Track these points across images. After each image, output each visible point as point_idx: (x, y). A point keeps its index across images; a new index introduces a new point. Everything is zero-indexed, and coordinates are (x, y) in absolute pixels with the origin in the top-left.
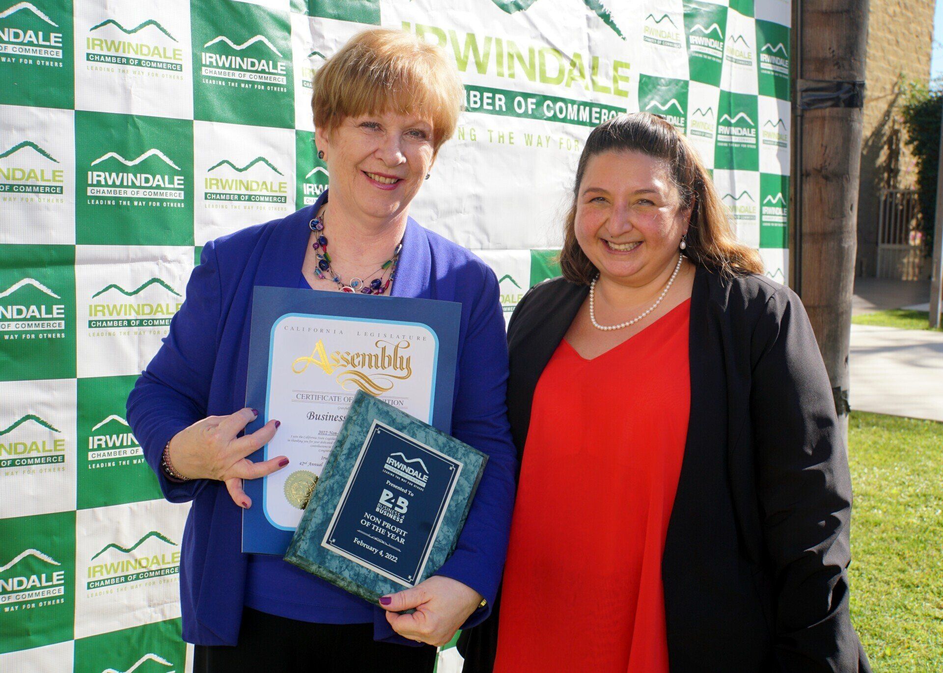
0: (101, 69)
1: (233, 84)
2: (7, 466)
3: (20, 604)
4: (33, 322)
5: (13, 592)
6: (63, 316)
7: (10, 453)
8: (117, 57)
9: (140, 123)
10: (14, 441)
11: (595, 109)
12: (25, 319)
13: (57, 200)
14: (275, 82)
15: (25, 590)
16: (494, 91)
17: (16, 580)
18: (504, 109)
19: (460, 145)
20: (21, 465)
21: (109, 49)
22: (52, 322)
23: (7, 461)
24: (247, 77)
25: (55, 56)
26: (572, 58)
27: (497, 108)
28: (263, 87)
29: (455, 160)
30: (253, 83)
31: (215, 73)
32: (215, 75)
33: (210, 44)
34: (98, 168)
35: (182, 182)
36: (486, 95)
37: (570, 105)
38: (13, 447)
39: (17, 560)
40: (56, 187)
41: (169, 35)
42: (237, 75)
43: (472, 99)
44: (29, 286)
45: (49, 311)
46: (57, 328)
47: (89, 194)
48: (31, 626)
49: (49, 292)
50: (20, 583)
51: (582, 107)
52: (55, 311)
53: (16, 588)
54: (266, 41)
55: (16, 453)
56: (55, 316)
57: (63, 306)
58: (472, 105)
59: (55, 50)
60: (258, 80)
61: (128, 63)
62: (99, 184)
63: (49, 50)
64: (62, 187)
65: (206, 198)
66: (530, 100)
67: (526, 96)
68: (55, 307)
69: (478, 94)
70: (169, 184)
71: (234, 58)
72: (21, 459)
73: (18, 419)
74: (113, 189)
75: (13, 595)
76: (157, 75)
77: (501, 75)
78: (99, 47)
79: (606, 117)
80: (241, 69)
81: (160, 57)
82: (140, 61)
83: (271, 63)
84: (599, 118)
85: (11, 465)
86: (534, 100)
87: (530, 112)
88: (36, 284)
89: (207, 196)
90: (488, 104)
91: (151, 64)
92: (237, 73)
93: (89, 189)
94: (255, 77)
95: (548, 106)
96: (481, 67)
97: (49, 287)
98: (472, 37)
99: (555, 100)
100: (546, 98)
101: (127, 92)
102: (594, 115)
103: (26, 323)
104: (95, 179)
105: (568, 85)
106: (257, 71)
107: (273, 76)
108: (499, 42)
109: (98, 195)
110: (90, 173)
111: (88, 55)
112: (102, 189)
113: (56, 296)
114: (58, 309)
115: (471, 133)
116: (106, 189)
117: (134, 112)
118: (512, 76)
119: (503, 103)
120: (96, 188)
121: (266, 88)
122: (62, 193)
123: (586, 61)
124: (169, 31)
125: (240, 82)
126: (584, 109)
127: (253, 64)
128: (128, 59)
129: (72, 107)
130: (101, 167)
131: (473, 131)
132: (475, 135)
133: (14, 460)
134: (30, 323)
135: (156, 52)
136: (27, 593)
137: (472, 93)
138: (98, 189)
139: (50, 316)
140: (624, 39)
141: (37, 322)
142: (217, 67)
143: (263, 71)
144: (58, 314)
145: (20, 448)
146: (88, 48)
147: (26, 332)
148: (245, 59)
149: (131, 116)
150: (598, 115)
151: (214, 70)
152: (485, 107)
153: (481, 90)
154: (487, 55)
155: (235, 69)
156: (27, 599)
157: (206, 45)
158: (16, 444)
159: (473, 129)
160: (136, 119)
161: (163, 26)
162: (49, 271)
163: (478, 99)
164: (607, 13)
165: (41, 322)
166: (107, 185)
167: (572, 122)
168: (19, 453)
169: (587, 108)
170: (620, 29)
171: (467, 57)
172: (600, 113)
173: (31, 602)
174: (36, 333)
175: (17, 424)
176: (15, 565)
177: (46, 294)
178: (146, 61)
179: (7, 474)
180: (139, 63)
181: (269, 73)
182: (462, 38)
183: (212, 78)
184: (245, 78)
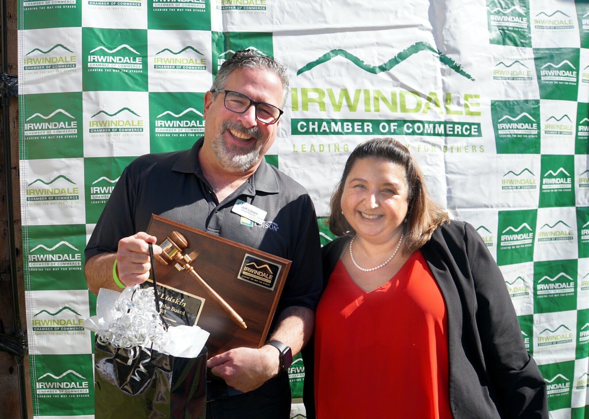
0: (97, 136)
1: (175, 135)
2: (57, 330)
3: (68, 395)
4: (66, 262)
5: (64, 389)
6: (80, 259)
7: (58, 324)
8: (105, 129)
9: (118, 161)
10: (59, 319)
11: (448, 126)
12: (62, 261)
13: (76, 203)
14: (201, 131)
15: (69, 388)
16: (363, 121)
17: (65, 383)
18: (371, 131)
19: (336, 155)
20: (64, 330)
21: (101, 126)
22: (75, 262)
23: (57, 328)
24: (184, 130)
25: (74, 133)
26: (428, 95)
27: (366, 131)
28: (193, 135)
29: (333, 164)
30: (187, 133)
31: (164, 130)
32: (164, 132)
33: (160, 116)
34: (96, 185)
36: (356, 124)
37: (426, 125)
38: (59, 322)
39: (64, 374)
40: (75, 196)
41: (135, 114)
42: (177, 130)
43: (345, 127)
44: (64, 245)
45: (73, 257)
46: (78, 265)
47: (92, 198)
48: (73, 405)
49: (73, 248)
50: (67, 385)
51: (437, 125)
52: (76, 257)
53: (65, 387)
54: (195, 111)
55: (61, 324)
56: (76, 259)
57: (80, 254)
58: (346, 131)
59: (73, 130)
60: (190, 131)
61: (111, 131)
62: (97, 193)
63: (71, 130)
64: (78, 196)
66: (392, 124)
67: (389, 122)
68: (76, 255)
69: (350, 124)
71: (175, 122)
72: (63, 327)
73: (61, 308)
74: (104, 195)
75: (64, 390)
76: (128, 135)
77: (368, 111)
78: (96, 125)
79: (459, 130)
80: (179, 127)
81: (130, 125)
82: (118, 129)
83: (198, 122)
84: (453, 131)
85: (59, 330)
86: (396, 124)
87: (392, 131)
88: (67, 244)
90: (358, 129)
91: (124, 130)
92: (177, 129)
93: (92, 196)
94: (189, 130)
95: (408, 126)
96: (351, 107)
97: (73, 245)
98: (345, 92)
99: (414, 122)
100: (405, 121)
101: (111, 146)
102: (448, 129)
103: (63, 262)
104: (95, 191)
105: (424, 112)
106: (189, 127)
107: (199, 128)
108: (367, 92)
109: (97, 198)
110: (92, 188)
111: (90, 130)
112: (98, 195)
113: (76, 249)
114: (78, 256)
115: (344, 148)
116: (100, 195)
117: (115, 156)
118: (378, 110)
119: (370, 128)
120: (95, 195)
121: (195, 135)
122: (78, 199)
123: (440, 96)
124: (135, 112)
125: (179, 133)
126: (440, 126)
127: (187, 124)
128: (111, 129)
129: (82, 156)
130: (98, 185)
131: (346, 146)
132: (347, 148)
133: (60, 328)
134: (65, 262)
135: (128, 123)
136: (70, 390)
137: (345, 124)
138: (97, 195)
139: (74, 259)
140: (473, 80)
141: (68, 262)
142: (165, 127)
143: (193, 127)
144: (78, 258)
145: (63, 322)
146: (90, 126)
147: (63, 267)
148: (182, 121)
149: (114, 158)
150: (451, 129)
151: (163, 129)
152: (356, 131)
153: (353, 121)
154: (357, 100)
155: (176, 127)
156: (70, 393)
157: (158, 117)
158: (60, 320)
159: (346, 145)
160: (116, 159)
161: (131, 110)
162: (73, 238)
163: (350, 127)
164: (458, 66)
165: (69, 262)
166: (101, 193)
167: (429, 134)
168: (62, 325)
169: (442, 126)
170: (470, 74)
171: (341, 103)
172: (454, 128)
173: (73, 394)
174: (68, 267)
175: (60, 311)
176: (64, 377)
177: (72, 248)
178: (122, 129)
179: (57, 334)
180: (118, 130)
181: (197, 127)
182: (337, 93)
183: (162, 133)
184: (182, 131)
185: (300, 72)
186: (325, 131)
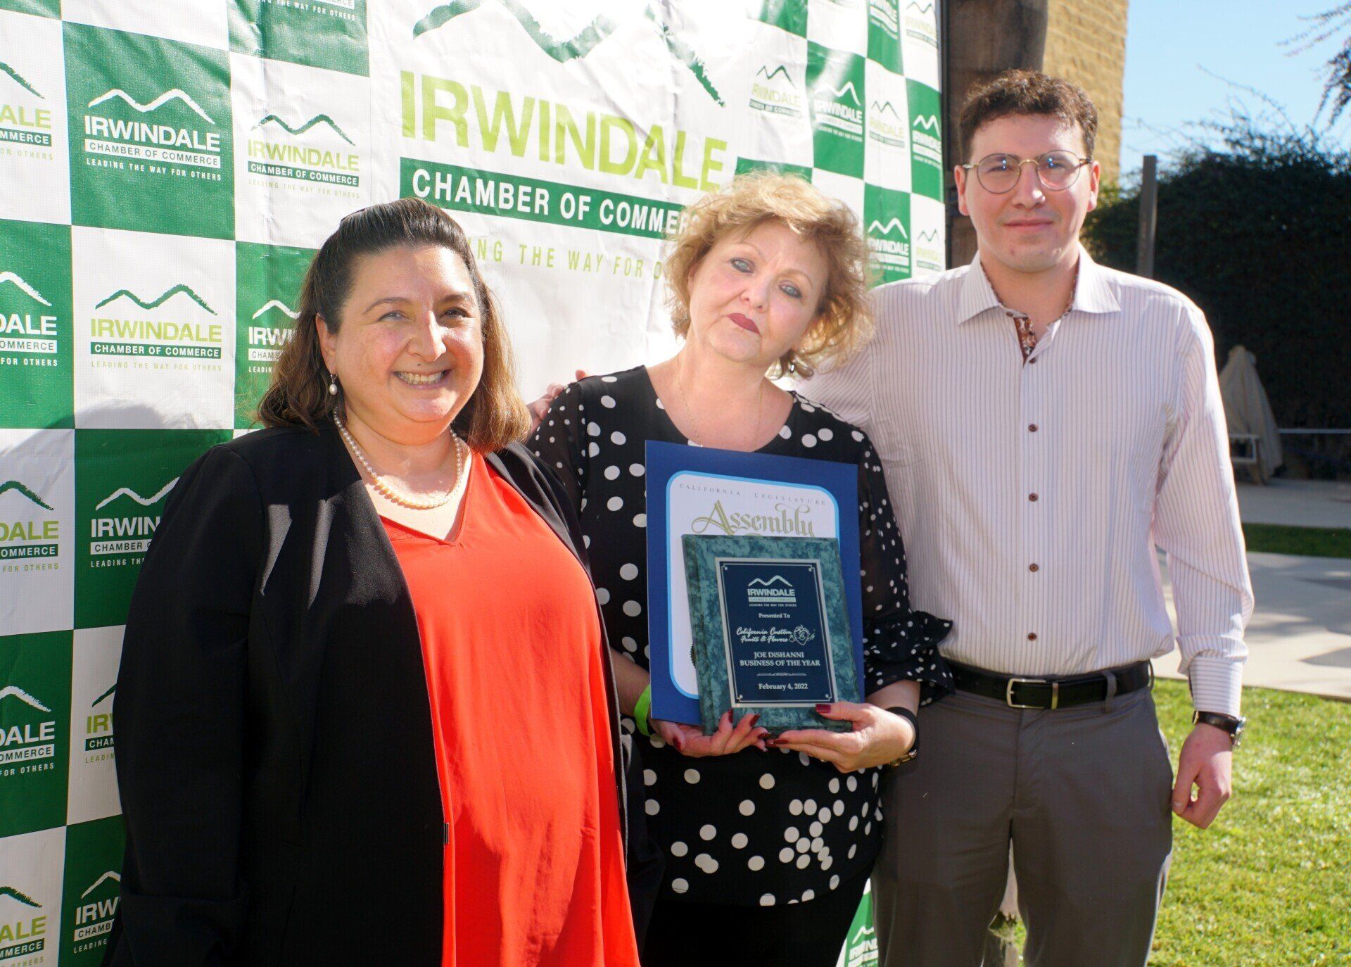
1: (137, 167)
14: (202, 164)
16: (534, 183)
18: (547, 211)
24: (159, 155)
26: (648, 133)
27: (538, 210)
28: (184, 173)
30: (168, 166)
31: (106, 148)
32: (105, 153)
33: (96, 102)
35: (54, 325)
36: (521, 188)
37: (636, 208)
41: (28, 87)
42: (143, 153)
43: (500, 195)
54: (187, 98)
60: (176, 161)
65: (93, 352)
66: (581, 199)
70: (32, 328)
71: (136, 125)
77: (544, 158)
80: (148, 143)
81: (15, 122)
83: (196, 134)
86: (588, 199)
87: (581, 217)
89: (95, 348)
90: (524, 203)
92: (143, 149)
94: (171, 157)
95: (606, 208)
96: (516, 144)
98: (505, 98)
99: (616, 198)
100: (603, 195)
105: (639, 175)
106: (173, 147)
107: (199, 155)
108: (544, 106)
115: (495, 250)
118: (560, 158)
119: (546, 202)
121: (188, 173)
123: (668, 138)
124: (28, 81)
125: (145, 164)
127: (165, 137)
135: (8, 114)
137: (501, 186)
140: (722, 104)
142: (109, 139)
148: (153, 128)
151: (103, 143)
152: (520, 207)
153: (514, 181)
154: (526, 126)
155: (140, 143)
157: (90, 104)
159: (499, 243)
161: (17, 72)
163: (508, 195)
164: (699, 65)
167: (638, 232)
171: (497, 129)
181: (193, 150)
182: (490, 99)
183: (102, 157)
184: (156, 158)
185: (418, 30)
186: (463, 200)
